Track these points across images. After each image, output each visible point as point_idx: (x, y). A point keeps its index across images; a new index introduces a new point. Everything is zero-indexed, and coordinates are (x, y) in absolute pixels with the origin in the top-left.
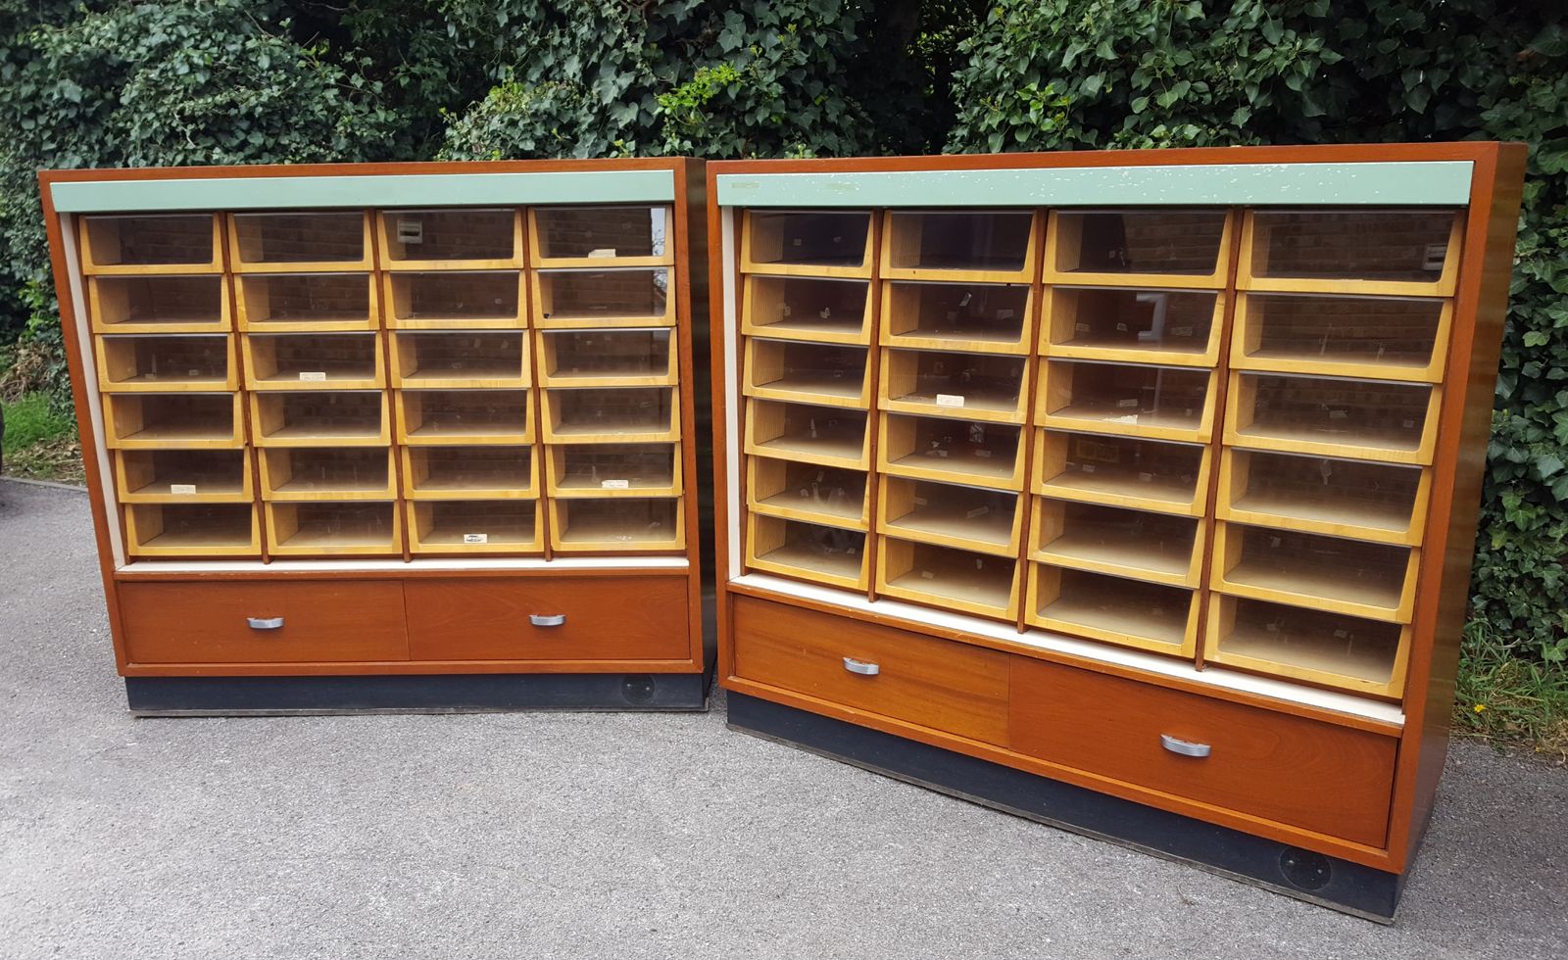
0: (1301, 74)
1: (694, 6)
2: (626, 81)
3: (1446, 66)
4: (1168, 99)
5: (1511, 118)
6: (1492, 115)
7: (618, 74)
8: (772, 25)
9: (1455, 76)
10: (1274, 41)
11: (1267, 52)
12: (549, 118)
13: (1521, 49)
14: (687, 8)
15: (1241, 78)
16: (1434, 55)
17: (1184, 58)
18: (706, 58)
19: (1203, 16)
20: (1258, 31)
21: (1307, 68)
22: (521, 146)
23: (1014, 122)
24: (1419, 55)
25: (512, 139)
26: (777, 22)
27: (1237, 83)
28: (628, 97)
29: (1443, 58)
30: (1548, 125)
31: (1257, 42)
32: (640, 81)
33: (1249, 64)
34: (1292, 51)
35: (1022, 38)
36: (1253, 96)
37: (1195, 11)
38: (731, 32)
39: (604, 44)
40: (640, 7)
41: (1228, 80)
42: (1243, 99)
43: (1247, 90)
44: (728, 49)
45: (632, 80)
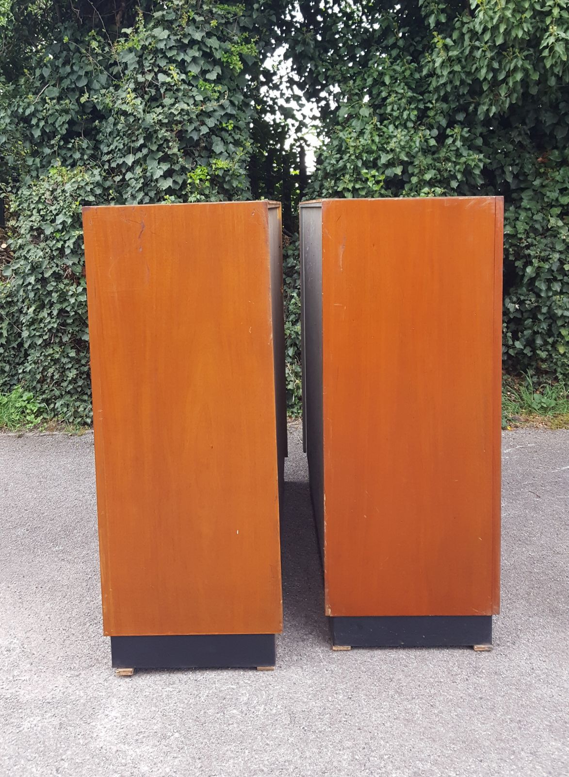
0: (479, 167)
1: (205, 133)
2: (165, 167)
3: (517, 165)
4: (427, 177)
5: (544, 184)
6: (537, 183)
7: (159, 163)
8: (231, 142)
9: (522, 168)
10: (465, 153)
11: (463, 160)
12: (98, 184)
13: (537, 158)
14: (201, 134)
15: (452, 169)
16: (514, 160)
17: (429, 160)
18: (202, 157)
19: (436, 144)
20: (458, 149)
21: (481, 165)
22: (86, 199)
23: (357, 186)
24: (508, 160)
25: (80, 195)
26: (232, 141)
27: (450, 171)
28: (168, 174)
29: (517, 162)
30: (559, 186)
31: (459, 155)
32: (173, 167)
33: (456, 163)
34: (476, 159)
35: (358, 151)
36: (459, 176)
37: (433, 142)
38: (217, 145)
39: (149, 149)
40: (175, 132)
41: (446, 170)
42: (454, 177)
43: (456, 174)
44: (218, 153)
45: (169, 166)
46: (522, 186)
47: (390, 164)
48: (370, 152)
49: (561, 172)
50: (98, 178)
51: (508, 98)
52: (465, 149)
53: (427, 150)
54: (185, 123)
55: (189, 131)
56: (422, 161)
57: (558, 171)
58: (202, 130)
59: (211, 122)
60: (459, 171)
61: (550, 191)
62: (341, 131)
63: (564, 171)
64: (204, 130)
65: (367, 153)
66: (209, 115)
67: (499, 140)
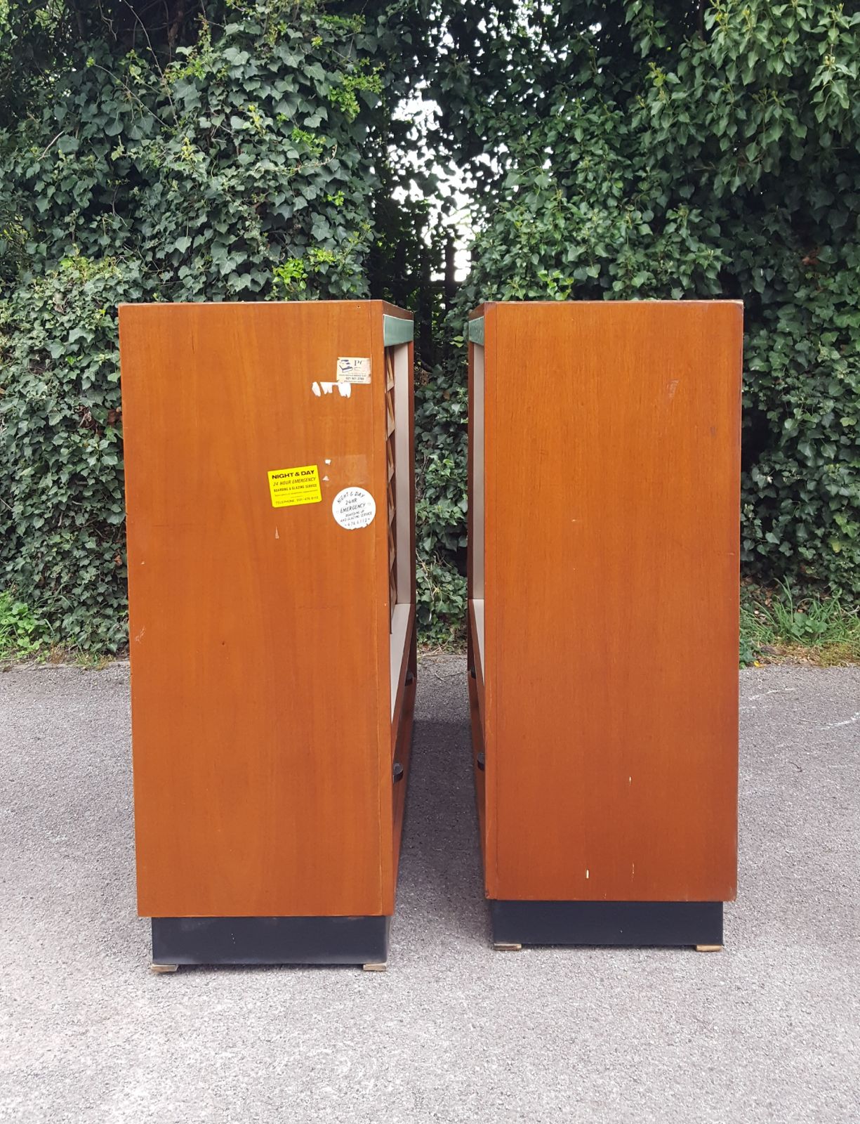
0: (715, 268)
1: (301, 208)
2: (240, 258)
3: (772, 267)
4: (638, 281)
5: (811, 296)
6: (801, 294)
7: (229, 252)
8: (340, 224)
9: (779, 272)
10: (693, 248)
11: (691, 256)
13: (802, 258)
14: (295, 209)
15: (674, 271)
16: (768, 261)
17: (640, 257)
18: (296, 245)
19: (651, 233)
20: (683, 241)
21: (718, 265)
23: (532, 294)
24: (759, 260)
26: (343, 222)
27: (672, 273)
28: (242, 269)
29: (772, 262)
30: (835, 300)
31: (685, 250)
32: (251, 259)
33: (680, 262)
34: (709, 256)
35: (533, 242)
36: (685, 282)
37: (645, 230)
38: (319, 227)
39: (215, 230)
40: (255, 206)
41: (666, 272)
42: (678, 283)
43: (681, 278)
44: (320, 239)
45: (246, 257)
46: (779, 299)
47: (582, 261)
48: (551, 243)
49: (838, 278)
50: (135, 274)
51: (759, 165)
52: (694, 241)
53: (636, 242)
54: (270, 191)
55: (277, 204)
56: (629, 256)
57: (834, 277)
58: (297, 203)
59: (311, 193)
60: (684, 274)
61: (820, 307)
62: (508, 210)
63: (842, 277)
64: (300, 203)
65: (547, 244)
66: (309, 180)
67: (746, 229)
